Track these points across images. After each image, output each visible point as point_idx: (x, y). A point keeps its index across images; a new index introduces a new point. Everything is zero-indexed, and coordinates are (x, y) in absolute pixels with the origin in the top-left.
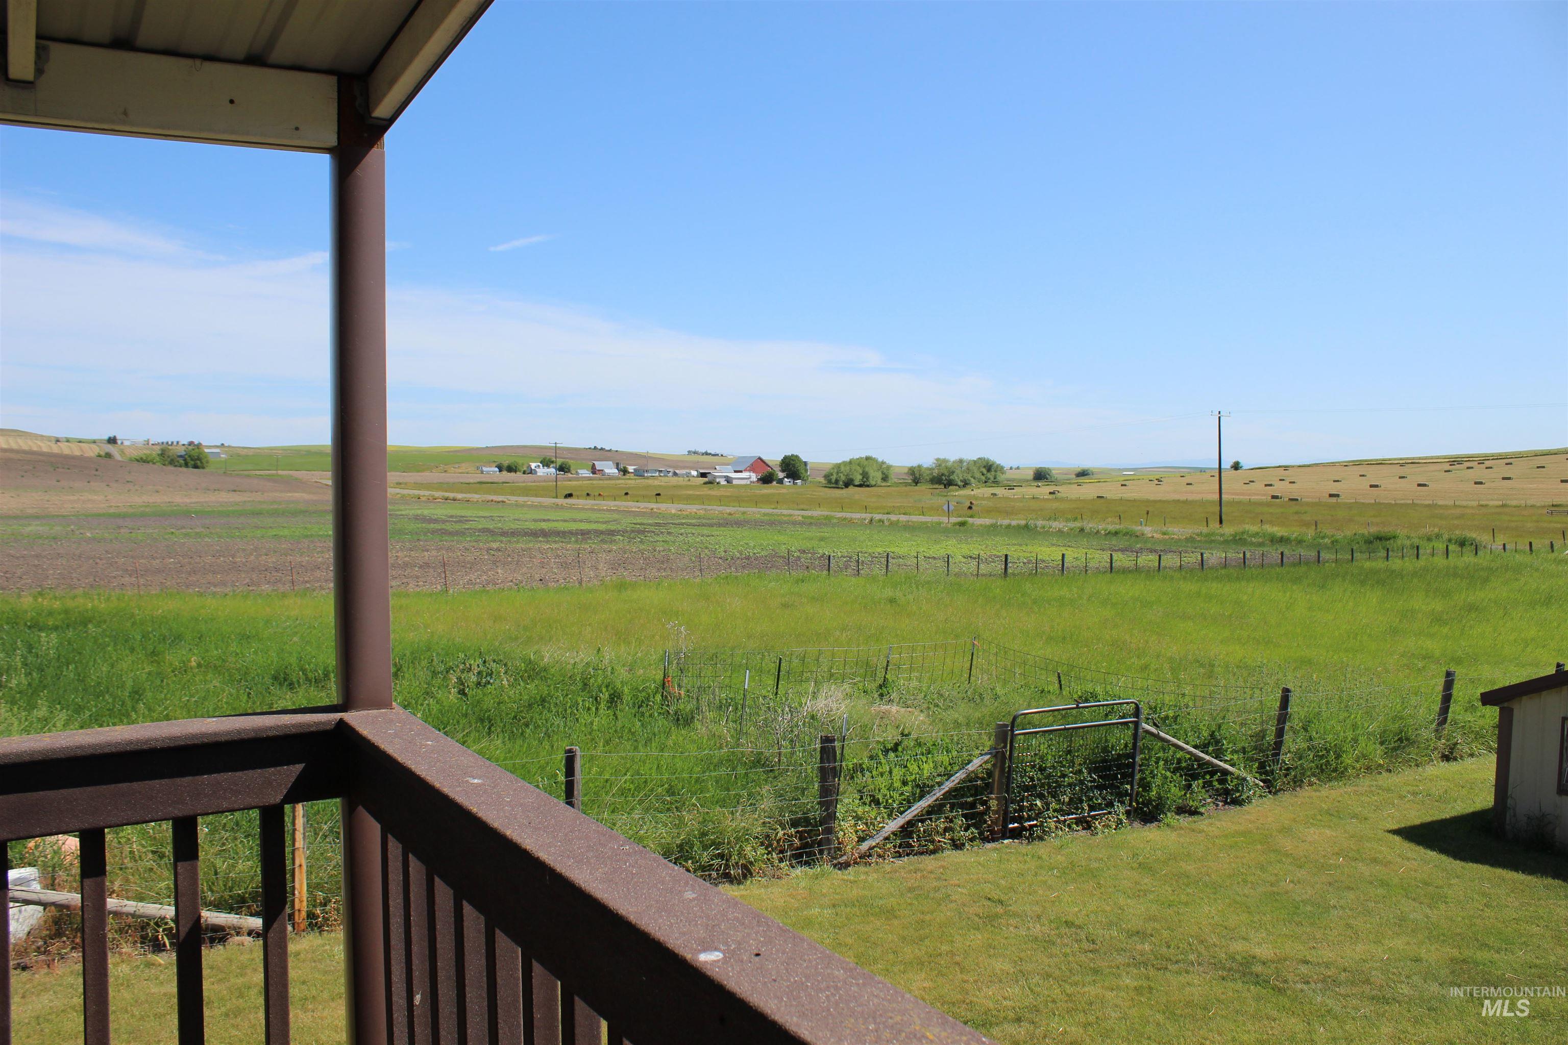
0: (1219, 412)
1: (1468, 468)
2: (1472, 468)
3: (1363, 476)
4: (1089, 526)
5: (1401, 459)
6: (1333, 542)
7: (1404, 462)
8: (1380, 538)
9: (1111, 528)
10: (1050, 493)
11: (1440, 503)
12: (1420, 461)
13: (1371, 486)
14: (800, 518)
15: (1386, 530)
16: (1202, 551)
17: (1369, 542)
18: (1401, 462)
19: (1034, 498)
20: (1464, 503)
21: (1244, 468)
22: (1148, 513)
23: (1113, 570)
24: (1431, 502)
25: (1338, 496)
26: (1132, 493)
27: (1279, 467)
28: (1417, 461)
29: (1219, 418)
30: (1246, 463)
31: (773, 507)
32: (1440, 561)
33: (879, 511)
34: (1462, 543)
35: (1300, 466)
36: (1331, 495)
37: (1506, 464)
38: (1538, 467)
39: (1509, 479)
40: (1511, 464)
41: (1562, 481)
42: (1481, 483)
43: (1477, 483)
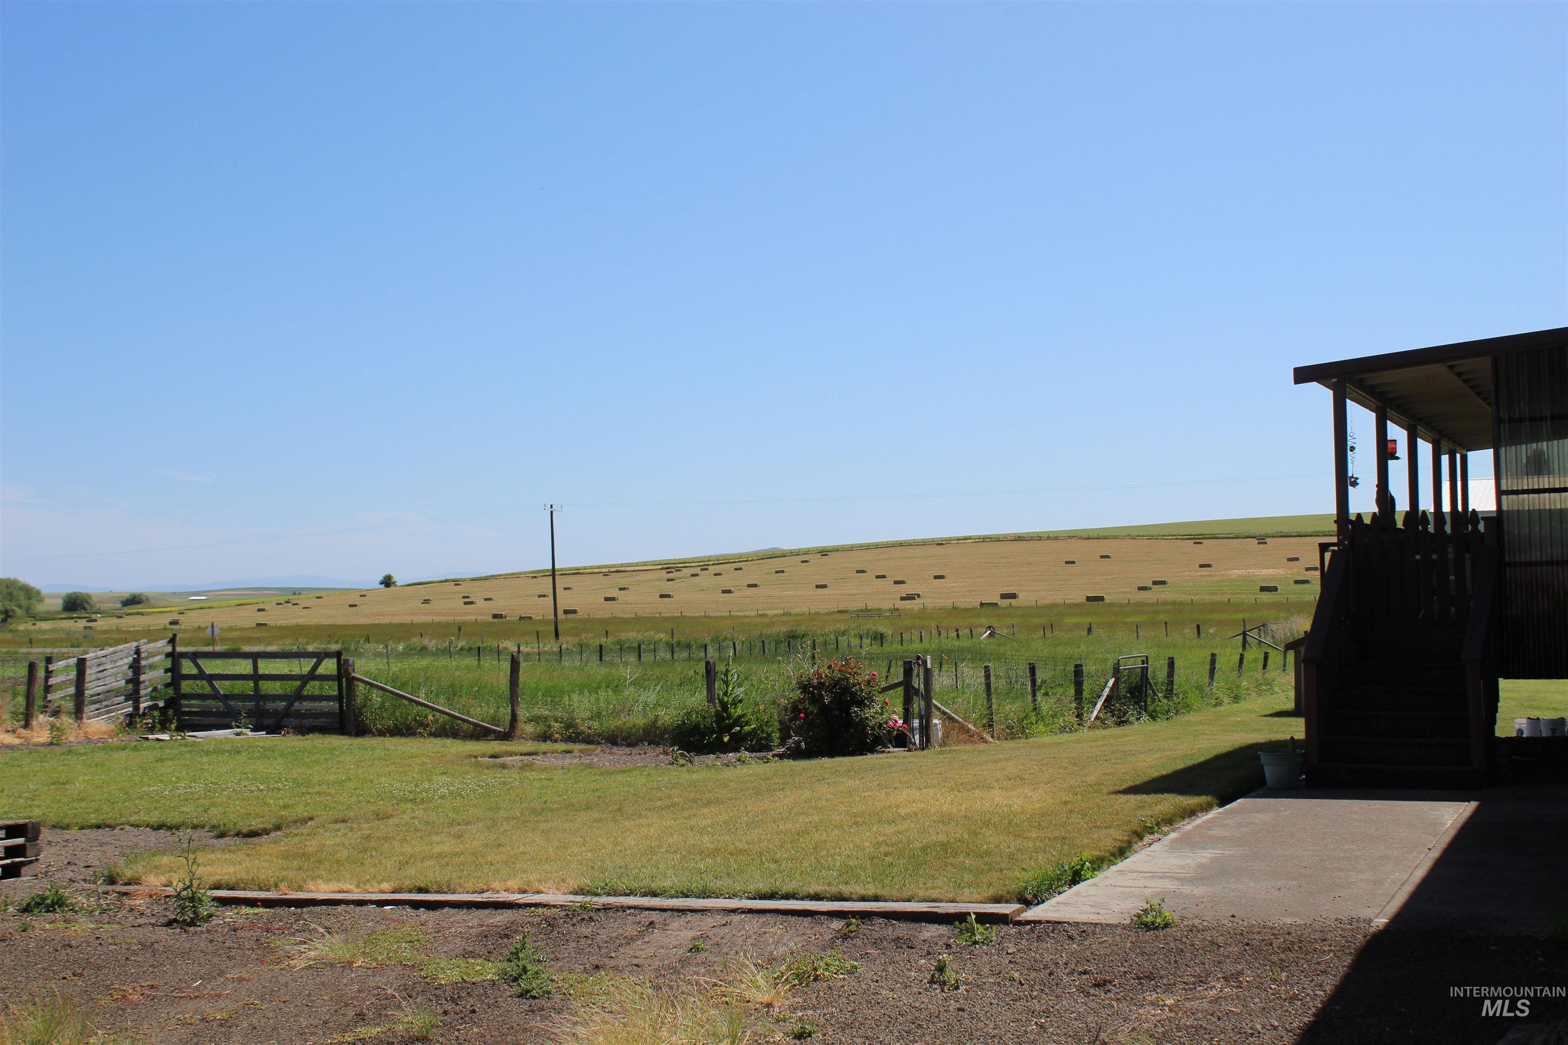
0: (552, 506)
1: (693, 575)
2: (697, 575)
3: (568, 589)
5: (606, 567)
7: (607, 570)
12: (627, 569)
13: (607, 599)
18: (603, 570)
21: (398, 584)
22: (459, 632)
25: (574, 612)
27: (446, 581)
28: (623, 569)
29: (552, 512)
30: (400, 578)
35: (473, 580)
36: (566, 612)
37: (736, 569)
38: (777, 572)
39: (755, 586)
40: (741, 569)
41: (818, 587)
42: (729, 592)
43: (724, 592)
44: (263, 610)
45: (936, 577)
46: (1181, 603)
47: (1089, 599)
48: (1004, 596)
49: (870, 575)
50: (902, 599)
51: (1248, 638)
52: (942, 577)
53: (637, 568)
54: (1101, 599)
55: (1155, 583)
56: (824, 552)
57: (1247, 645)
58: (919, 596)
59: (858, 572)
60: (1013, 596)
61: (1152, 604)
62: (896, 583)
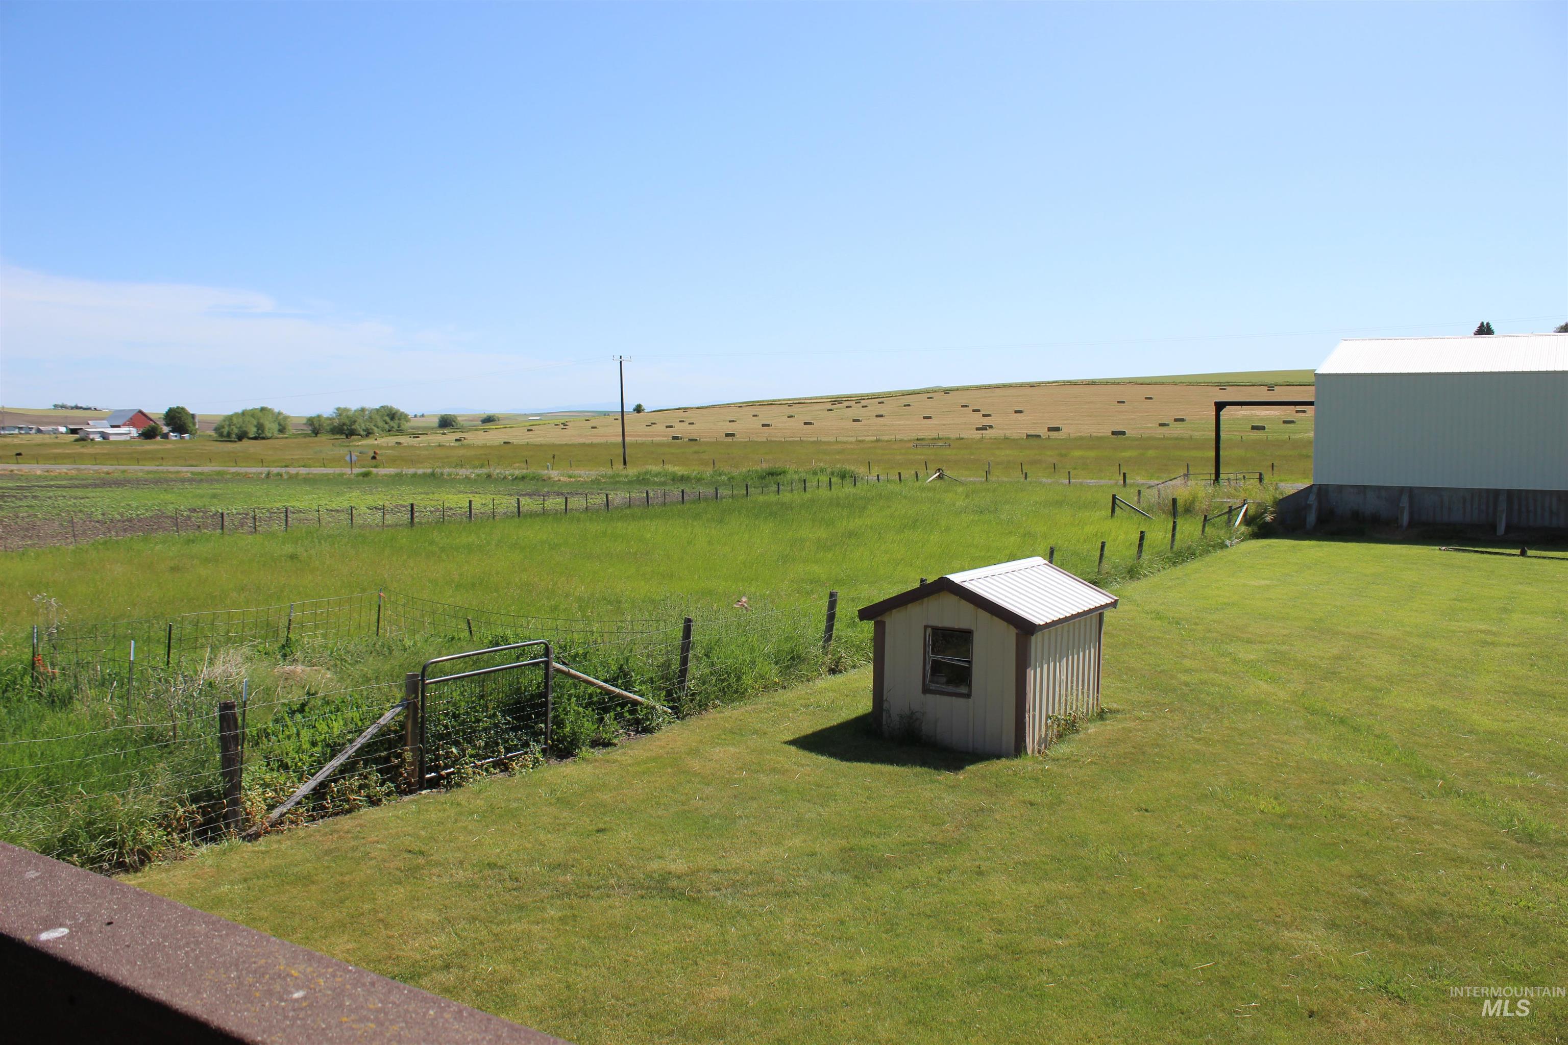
0: (621, 357)
1: (847, 407)
2: (851, 407)
3: (756, 416)
4: (496, 471)
5: (789, 400)
6: (729, 479)
7: (792, 402)
8: (772, 474)
9: (517, 472)
10: (457, 440)
11: (824, 439)
12: (806, 401)
13: (763, 425)
14: (189, 475)
15: (779, 466)
16: (608, 492)
17: (763, 478)
18: (789, 402)
19: (439, 446)
20: (845, 439)
21: (646, 411)
22: (554, 457)
23: (521, 515)
24: (816, 439)
25: (733, 435)
26: (538, 437)
27: (679, 409)
28: (803, 401)
29: (621, 362)
30: (648, 406)
31: (158, 463)
32: (824, 493)
33: (276, 464)
34: (843, 476)
35: (698, 408)
36: (727, 435)
37: (879, 403)
38: (905, 406)
39: (881, 416)
40: (883, 403)
41: (925, 418)
42: (858, 421)
43: (854, 421)
44: (531, 430)
45: (1016, 412)
46: (1182, 439)
47: (1114, 433)
48: (1050, 429)
49: (971, 409)
50: (977, 429)
51: (1117, 502)
52: (1020, 412)
53: (813, 401)
54: (1123, 433)
55: (1176, 420)
56: (947, 391)
57: (1117, 509)
58: (991, 427)
59: (962, 406)
60: (1057, 429)
61: (1159, 439)
62: (984, 416)
